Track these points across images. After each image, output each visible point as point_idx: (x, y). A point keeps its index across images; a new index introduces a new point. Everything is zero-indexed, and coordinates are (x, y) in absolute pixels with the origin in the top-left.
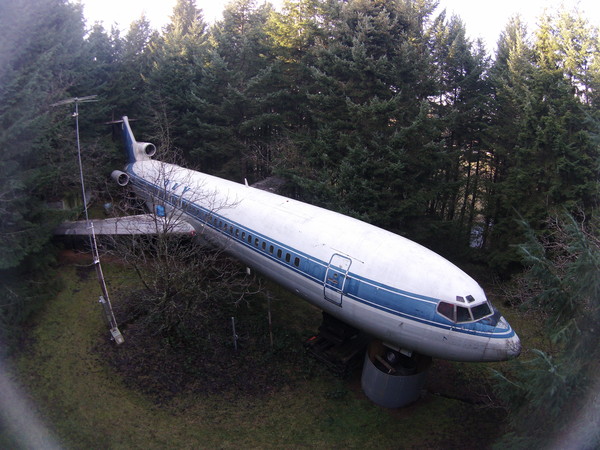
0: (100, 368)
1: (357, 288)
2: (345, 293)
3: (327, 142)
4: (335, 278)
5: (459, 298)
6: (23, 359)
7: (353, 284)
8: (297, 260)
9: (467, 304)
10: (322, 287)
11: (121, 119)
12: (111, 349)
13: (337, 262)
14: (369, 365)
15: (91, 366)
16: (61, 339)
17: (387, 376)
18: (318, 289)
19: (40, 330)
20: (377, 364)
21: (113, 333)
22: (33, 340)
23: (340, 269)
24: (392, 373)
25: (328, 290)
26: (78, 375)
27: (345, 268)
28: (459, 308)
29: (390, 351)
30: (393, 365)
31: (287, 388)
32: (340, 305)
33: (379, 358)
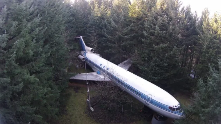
0: (88, 118)
2: (150, 102)
3: (147, 55)
4: (148, 99)
5: (173, 106)
6: (64, 116)
7: (152, 101)
8: (140, 94)
9: (175, 107)
10: (145, 101)
11: (79, 37)
12: (90, 113)
13: (149, 96)
14: (154, 118)
15: (85, 117)
16: (75, 110)
17: (157, 121)
19: (67, 108)
20: (156, 118)
21: (91, 109)
22: (66, 111)
23: (149, 97)
24: (159, 120)
25: (147, 102)
26: (82, 119)
27: (151, 97)
28: (173, 108)
29: (158, 115)
30: (159, 118)
31: (134, 122)
32: (149, 105)
33: (156, 116)
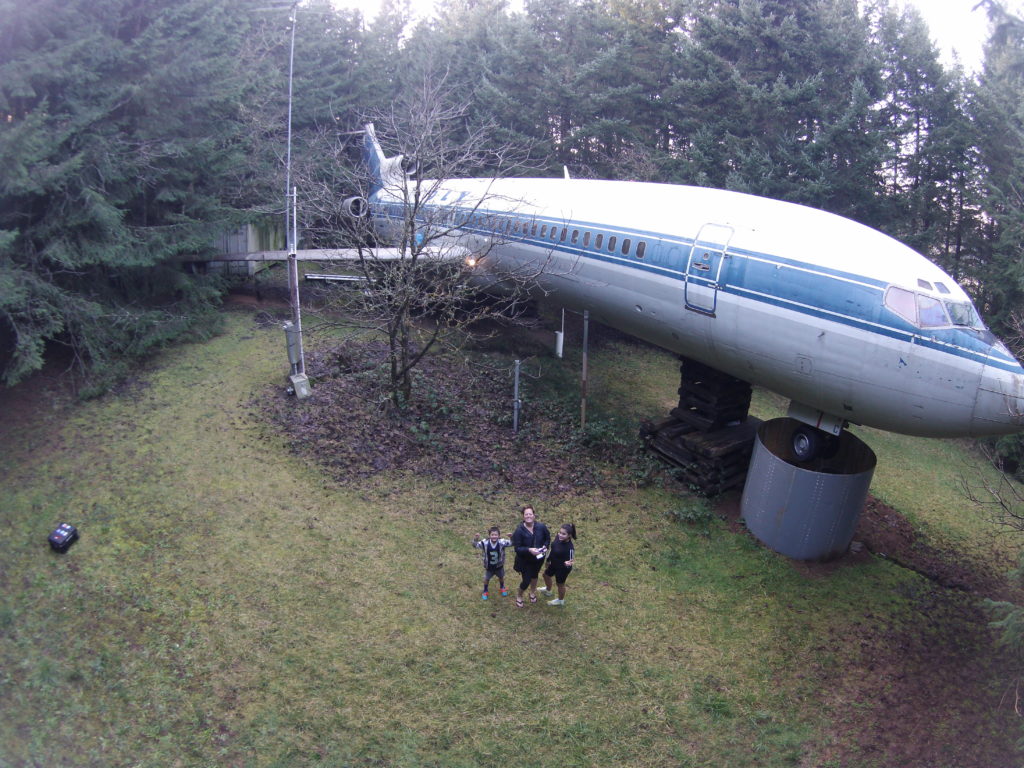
0: (253, 425)
1: (742, 271)
2: (722, 286)
4: (705, 262)
7: (736, 265)
8: (641, 247)
9: (937, 294)
10: (680, 284)
11: (362, 129)
12: (285, 403)
15: (238, 422)
18: (675, 289)
21: (294, 379)
25: (693, 288)
32: (712, 314)
